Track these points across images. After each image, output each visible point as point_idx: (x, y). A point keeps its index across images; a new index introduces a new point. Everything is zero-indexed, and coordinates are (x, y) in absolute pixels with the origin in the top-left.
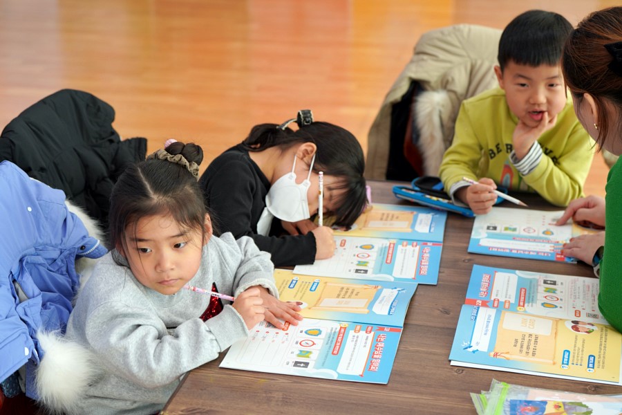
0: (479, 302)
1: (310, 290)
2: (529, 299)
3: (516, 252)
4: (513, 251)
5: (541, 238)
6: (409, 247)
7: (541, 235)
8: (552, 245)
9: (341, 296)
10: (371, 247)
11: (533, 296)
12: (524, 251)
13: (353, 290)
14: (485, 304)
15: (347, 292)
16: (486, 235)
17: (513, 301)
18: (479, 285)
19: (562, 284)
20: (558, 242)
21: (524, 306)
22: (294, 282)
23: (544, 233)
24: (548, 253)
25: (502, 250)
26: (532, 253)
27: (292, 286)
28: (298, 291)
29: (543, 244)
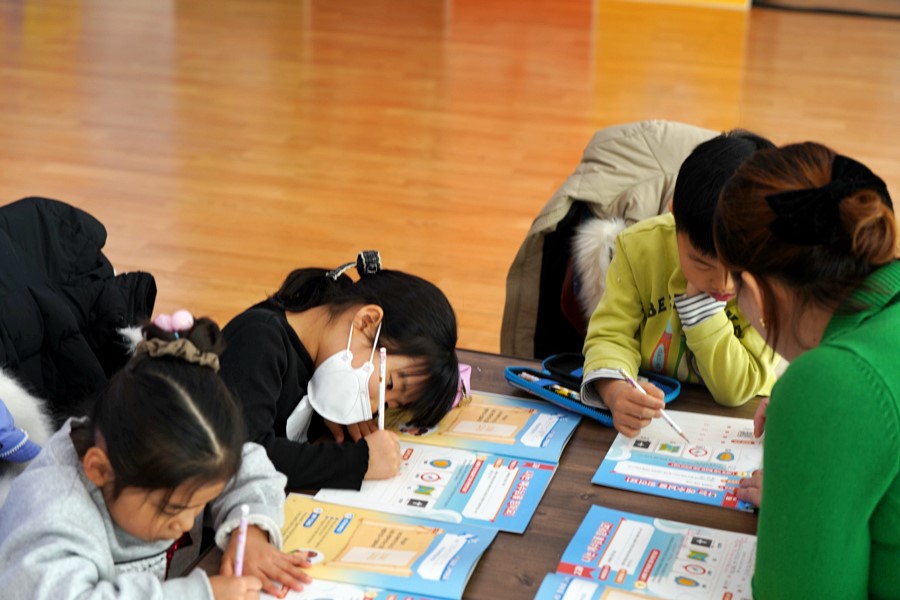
0: (579, 569)
1: (336, 531)
2: (658, 569)
3: (665, 486)
4: (662, 486)
5: (711, 465)
6: (504, 469)
7: (714, 460)
8: (726, 478)
9: (379, 544)
10: (448, 464)
11: (667, 565)
12: (679, 486)
13: (400, 534)
14: (587, 574)
15: (389, 537)
16: (629, 455)
17: (631, 571)
18: (588, 541)
19: (720, 545)
20: (735, 474)
21: (646, 581)
22: (314, 516)
23: (719, 457)
24: (713, 492)
25: (644, 483)
26: (689, 491)
27: (309, 523)
28: (316, 532)
29: (711, 476)
